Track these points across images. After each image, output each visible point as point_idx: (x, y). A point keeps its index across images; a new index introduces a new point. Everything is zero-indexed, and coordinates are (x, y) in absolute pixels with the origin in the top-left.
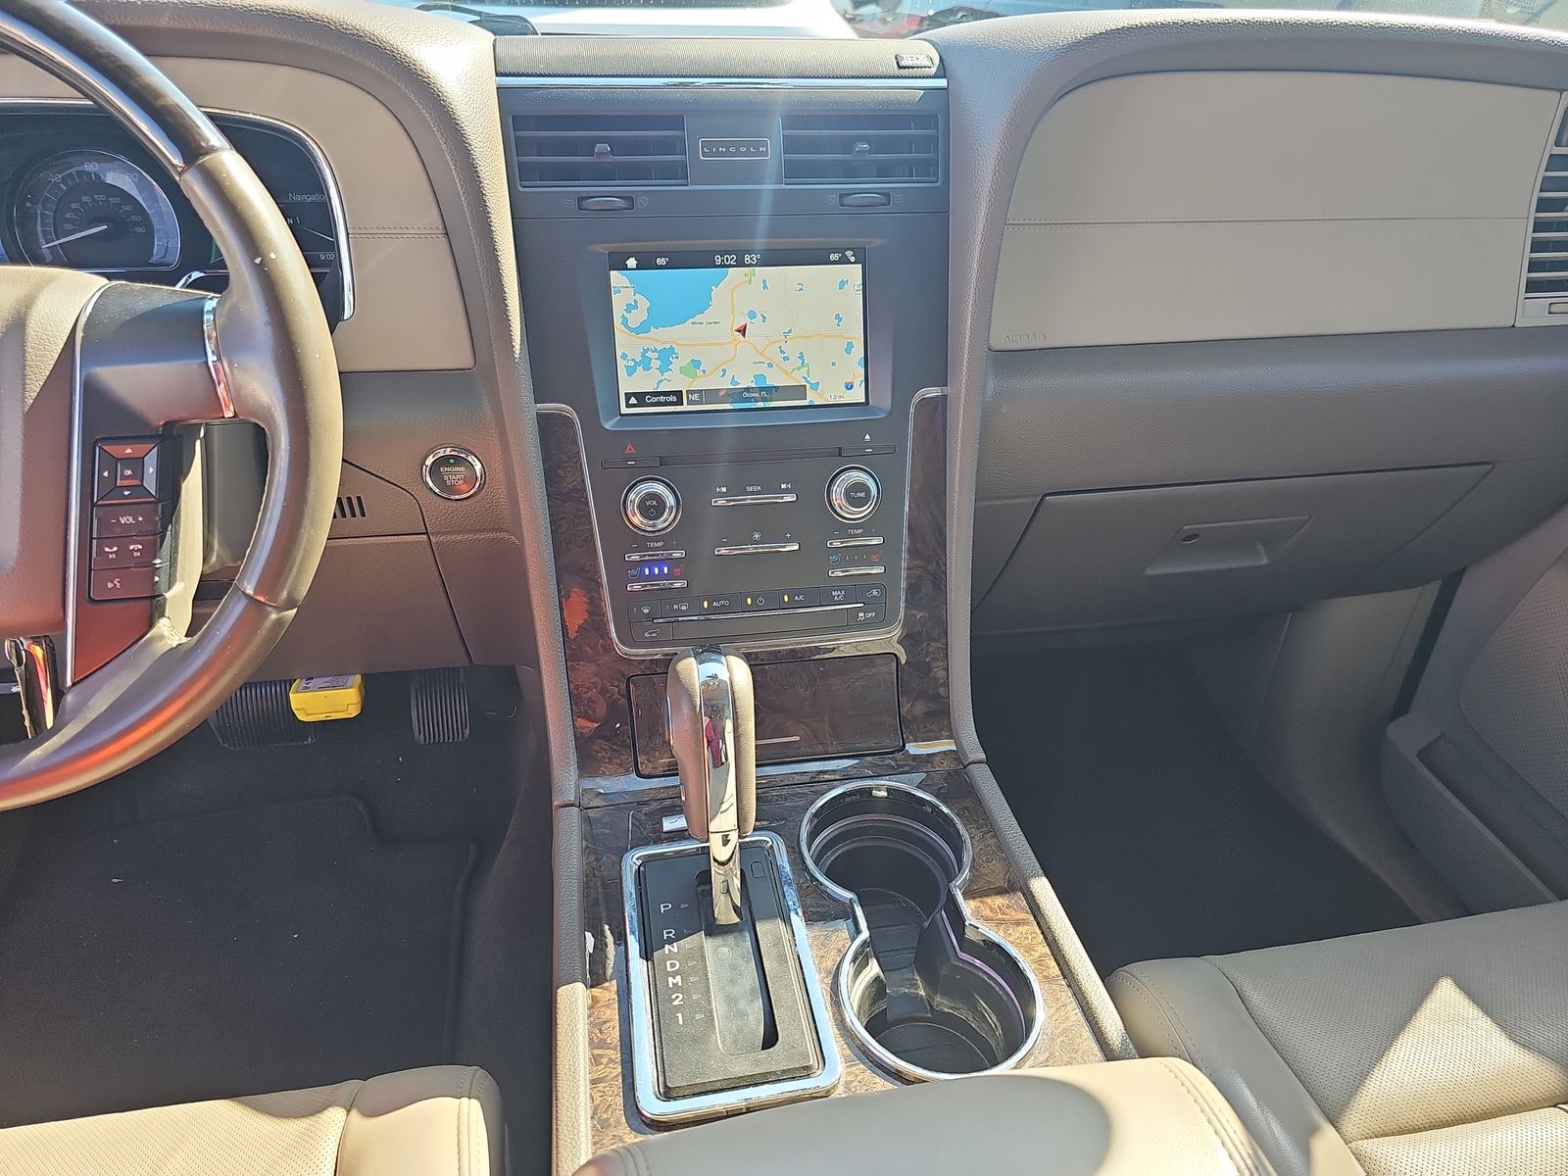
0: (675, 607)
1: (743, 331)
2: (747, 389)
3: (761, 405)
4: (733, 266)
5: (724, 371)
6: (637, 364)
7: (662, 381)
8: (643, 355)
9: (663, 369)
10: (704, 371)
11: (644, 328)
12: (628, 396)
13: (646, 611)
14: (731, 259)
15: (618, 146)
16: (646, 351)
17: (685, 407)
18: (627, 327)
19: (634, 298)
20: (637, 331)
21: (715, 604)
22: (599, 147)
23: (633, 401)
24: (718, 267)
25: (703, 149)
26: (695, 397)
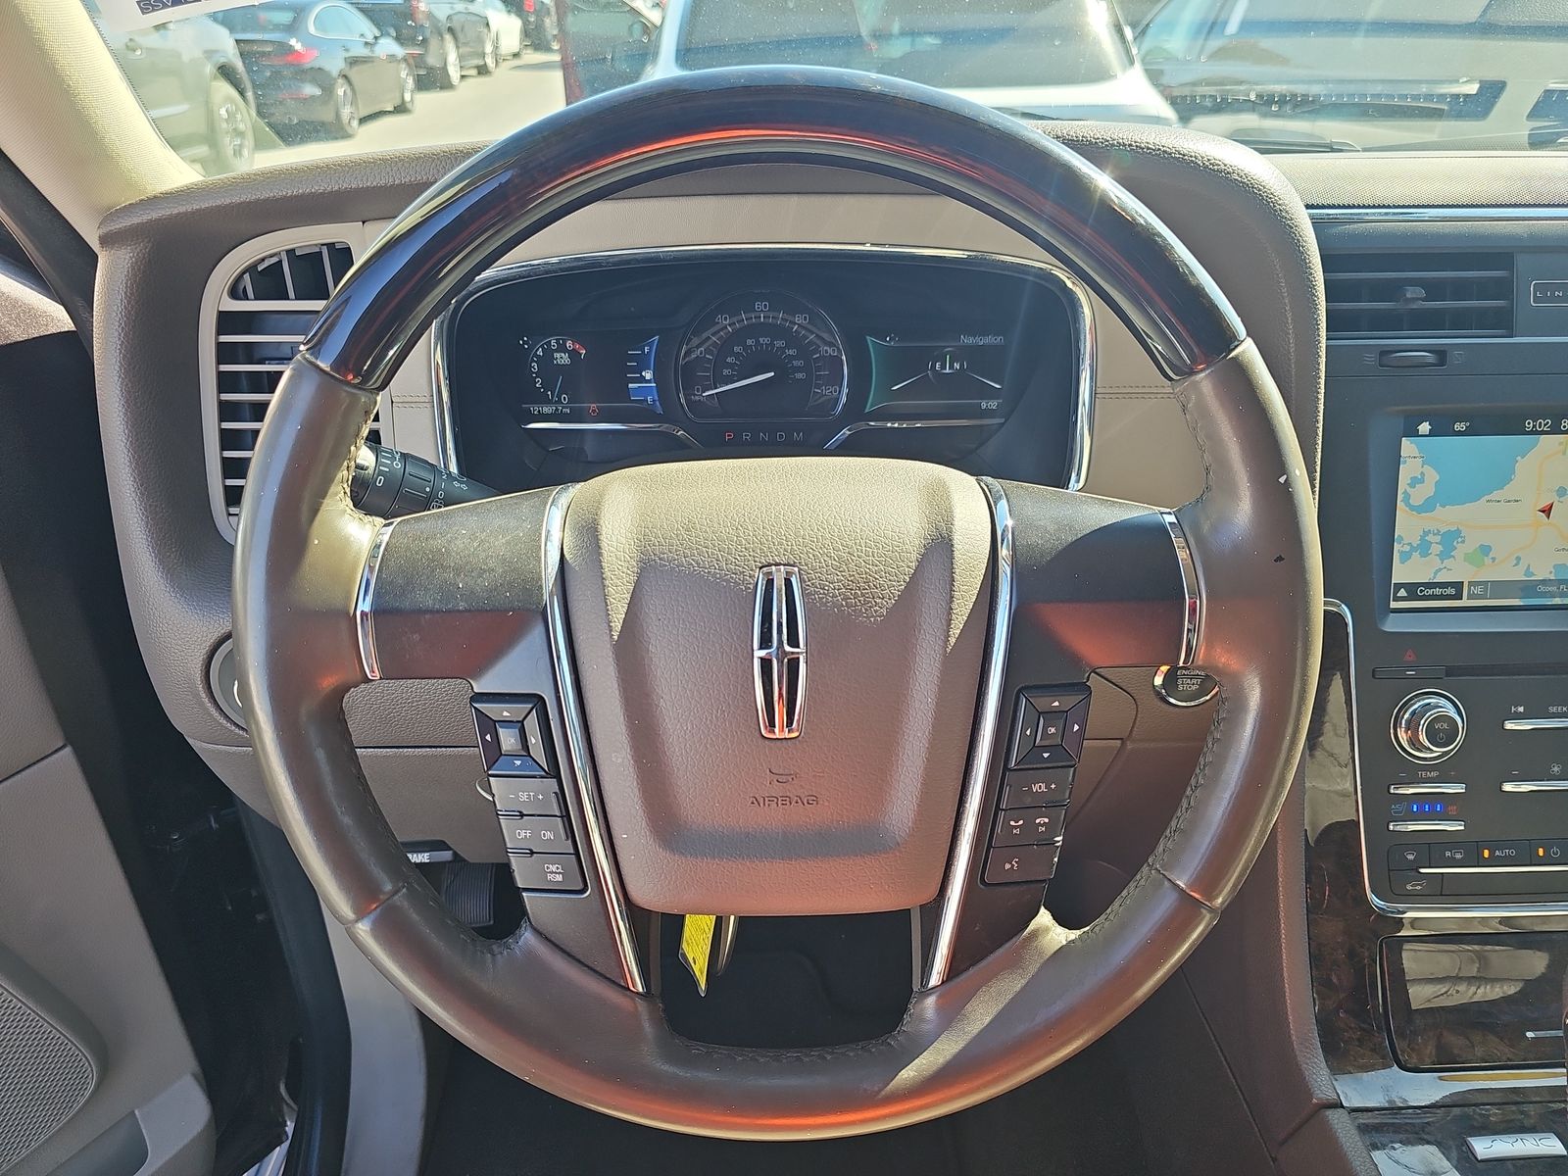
0: (1448, 854)
1: (1547, 511)
2: (1544, 582)
3: (1557, 601)
4: (1547, 433)
5: (1518, 559)
6: (1413, 549)
7: (1441, 569)
8: (1422, 538)
9: (1445, 555)
10: (1494, 559)
11: (1428, 506)
12: (1399, 586)
13: (1411, 857)
14: (1545, 423)
15: (1434, 290)
16: (1426, 533)
17: (1465, 602)
18: (1408, 504)
19: (1422, 470)
20: (1419, 509)
21: (1497, 853)
22: (1411, 292)
23: (1402, 593)
24: (1528, 433)
25: (1535, 294)
26: (1478, 590)
